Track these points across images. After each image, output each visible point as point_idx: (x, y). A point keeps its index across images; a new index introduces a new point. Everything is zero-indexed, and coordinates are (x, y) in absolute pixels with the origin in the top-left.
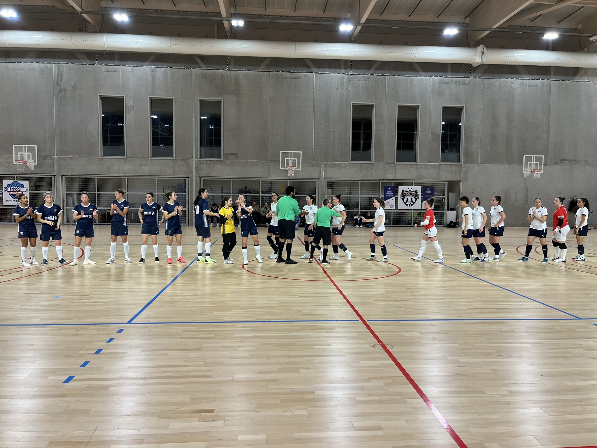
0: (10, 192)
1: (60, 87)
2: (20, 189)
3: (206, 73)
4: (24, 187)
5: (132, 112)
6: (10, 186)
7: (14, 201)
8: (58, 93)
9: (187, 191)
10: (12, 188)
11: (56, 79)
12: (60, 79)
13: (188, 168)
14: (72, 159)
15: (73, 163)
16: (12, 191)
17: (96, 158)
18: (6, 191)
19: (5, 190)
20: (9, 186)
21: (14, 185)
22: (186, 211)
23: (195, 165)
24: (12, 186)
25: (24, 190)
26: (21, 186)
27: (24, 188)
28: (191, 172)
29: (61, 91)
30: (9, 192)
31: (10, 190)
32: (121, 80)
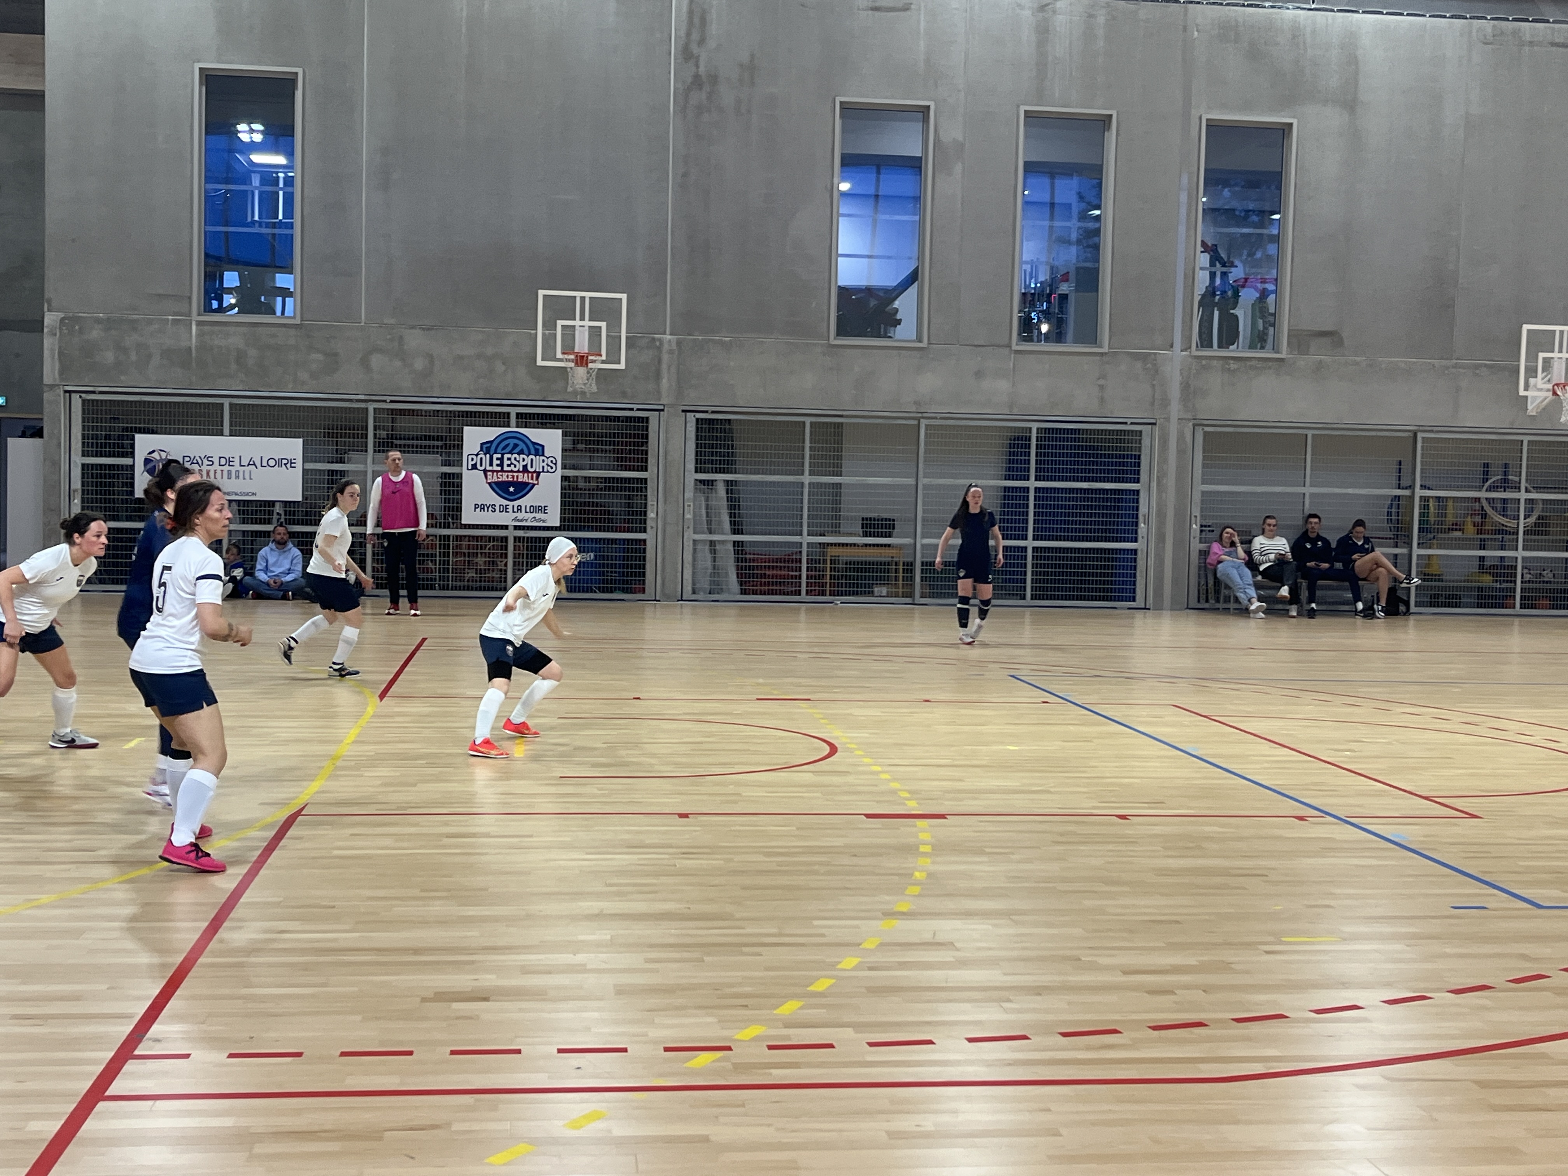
0: (489, 473)
1: (697, 66)
2: (528, 460)
3: (1236, 20)
4: (543, 455)
5: (958, 168)
6: (492, 452)
7: (505, 509)
8: (688, 90)
9: (1144, 476)
10: (499, 456)
11: (682, 33)
12: (695, 36)
13: (1153, 386)
14: (728, 347)
15: (732, 364)
16: (499, 468)
17: (815, 344)
18: (474, 467)
19: (471, 463)
20: (487, 448)
21: (507, 445)
22: (1139, 553)
23: (1181, 374)
24: (499, 450)
25: (542, 464)
26: (533, 451)
27: (542, 458)
28: (1165, 403)
29: (697, 82)
30: (485, 471)
31: (491, 464)
32: (922, 43)
